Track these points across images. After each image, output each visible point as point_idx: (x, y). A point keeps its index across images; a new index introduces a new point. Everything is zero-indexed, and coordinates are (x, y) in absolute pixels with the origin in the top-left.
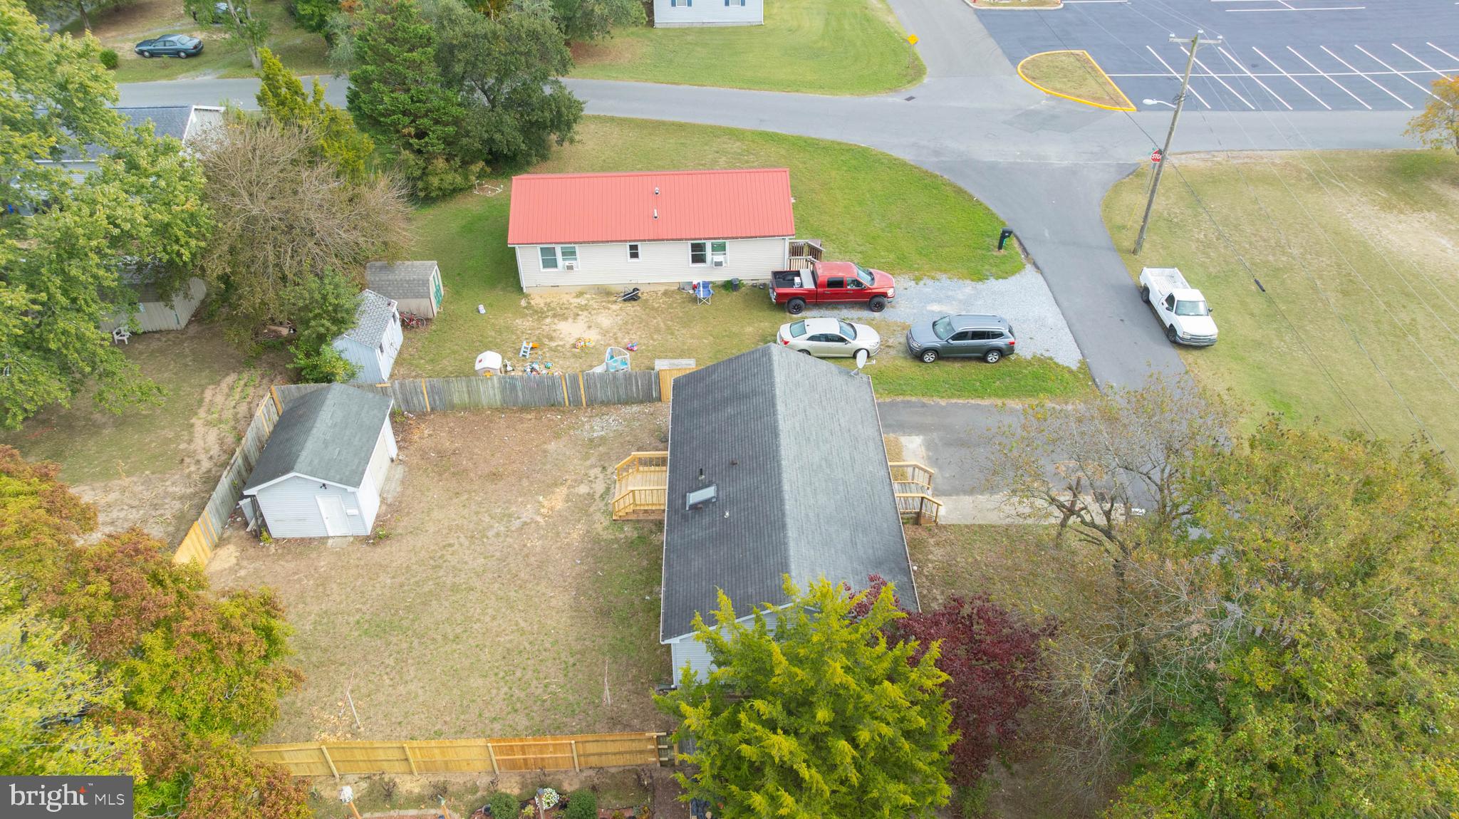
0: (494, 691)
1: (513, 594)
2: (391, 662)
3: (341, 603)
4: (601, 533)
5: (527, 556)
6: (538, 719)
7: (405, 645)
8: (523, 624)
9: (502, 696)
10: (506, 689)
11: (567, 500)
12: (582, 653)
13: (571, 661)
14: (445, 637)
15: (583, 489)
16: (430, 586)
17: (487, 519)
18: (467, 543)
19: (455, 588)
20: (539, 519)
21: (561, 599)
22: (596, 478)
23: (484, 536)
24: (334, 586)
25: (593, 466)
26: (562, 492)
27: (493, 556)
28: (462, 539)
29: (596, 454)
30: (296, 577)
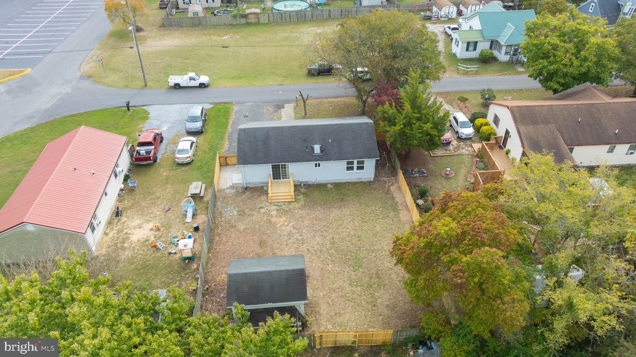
0: (381, 223)
1: (334, 226)
2: (374, 255)
3: (344, 281)
4: (301, 204)
5: (313, 225)
6: (390, 210)
7: (365, 252)
8: (349, 220)
9: (383, 220)
10: (380, 220)
11: (280, 217)
12: (360, 204)
13: (364, 206)
14: (359, 240)
15: (274, 213)
16: (332, 251)
17: (291, 241)
18: (306, 244)
19: (333, 243)
20: (291, 224)
21: (335, 213)
22: (267, 209)
23: (302, 239)
24: (334, 286)
25: (259, 212)
26: (273, 220)
27: (314, 235)
28: (304, 246)
29: (250, 212)
30: (330, 302)
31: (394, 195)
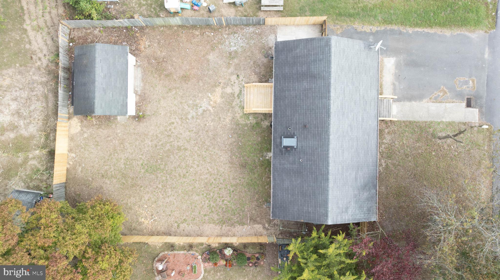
0: (203, 203)
1: (204, 153)
2: (160, 186)
3: (132, 154)
4: (239, 120)
5: (207, 131)
6: (221, 216)
7: (164, 178)
8: (210, 170)
9: (207, 205)
10: (207, 202)
11: (222, 97)
12: (236, 185)
13: (232, 189)
14: (180, 176)
15: (229, 90)
16: (168, 147)
17: (186, 107)
18: (180, 122)
19: (179, 148)
20: (210, 108)
21: (224, 157)
22: (234, 83)
23: (187, 118)
24: (127, 144)
25: (232, 74)
26: (219, 90)
27: (192, 131)
28: (177, 120)
29: (233, 64)
30: (109, 139)
31: (246, 226)
